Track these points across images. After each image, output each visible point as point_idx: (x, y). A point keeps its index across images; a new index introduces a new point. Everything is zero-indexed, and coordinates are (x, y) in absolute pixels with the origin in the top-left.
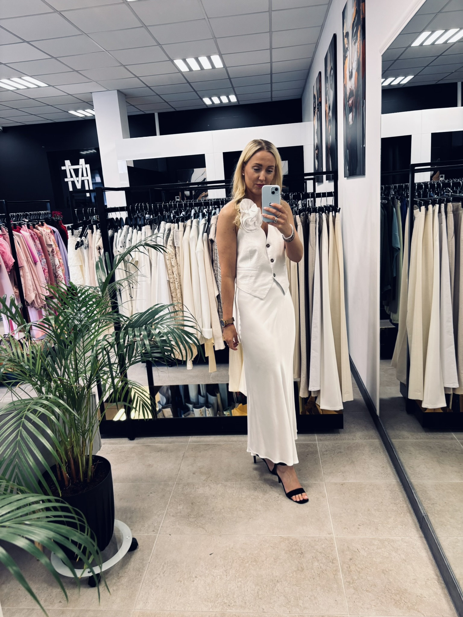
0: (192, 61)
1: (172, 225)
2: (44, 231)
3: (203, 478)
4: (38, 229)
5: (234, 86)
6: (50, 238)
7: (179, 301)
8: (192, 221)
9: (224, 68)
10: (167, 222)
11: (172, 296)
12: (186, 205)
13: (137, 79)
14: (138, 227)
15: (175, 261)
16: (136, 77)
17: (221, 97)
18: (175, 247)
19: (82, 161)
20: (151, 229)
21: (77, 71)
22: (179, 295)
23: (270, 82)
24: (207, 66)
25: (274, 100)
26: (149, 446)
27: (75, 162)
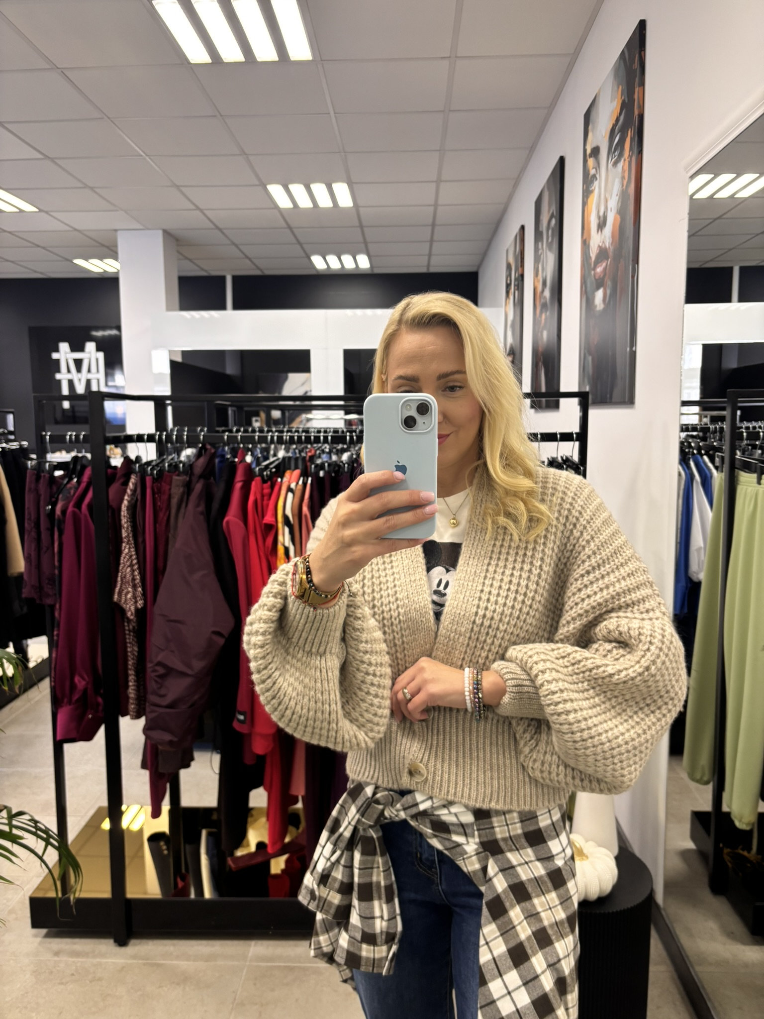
0: (298, 190)
9: (354, 209)
13: (200, 214)
16: (198, 208)
17: (343, 258)
19: (91, 346)
21: (92, 189)
24: (324, 201)
25: (433, 270)
26: (158, 965)
27: (77, 347)
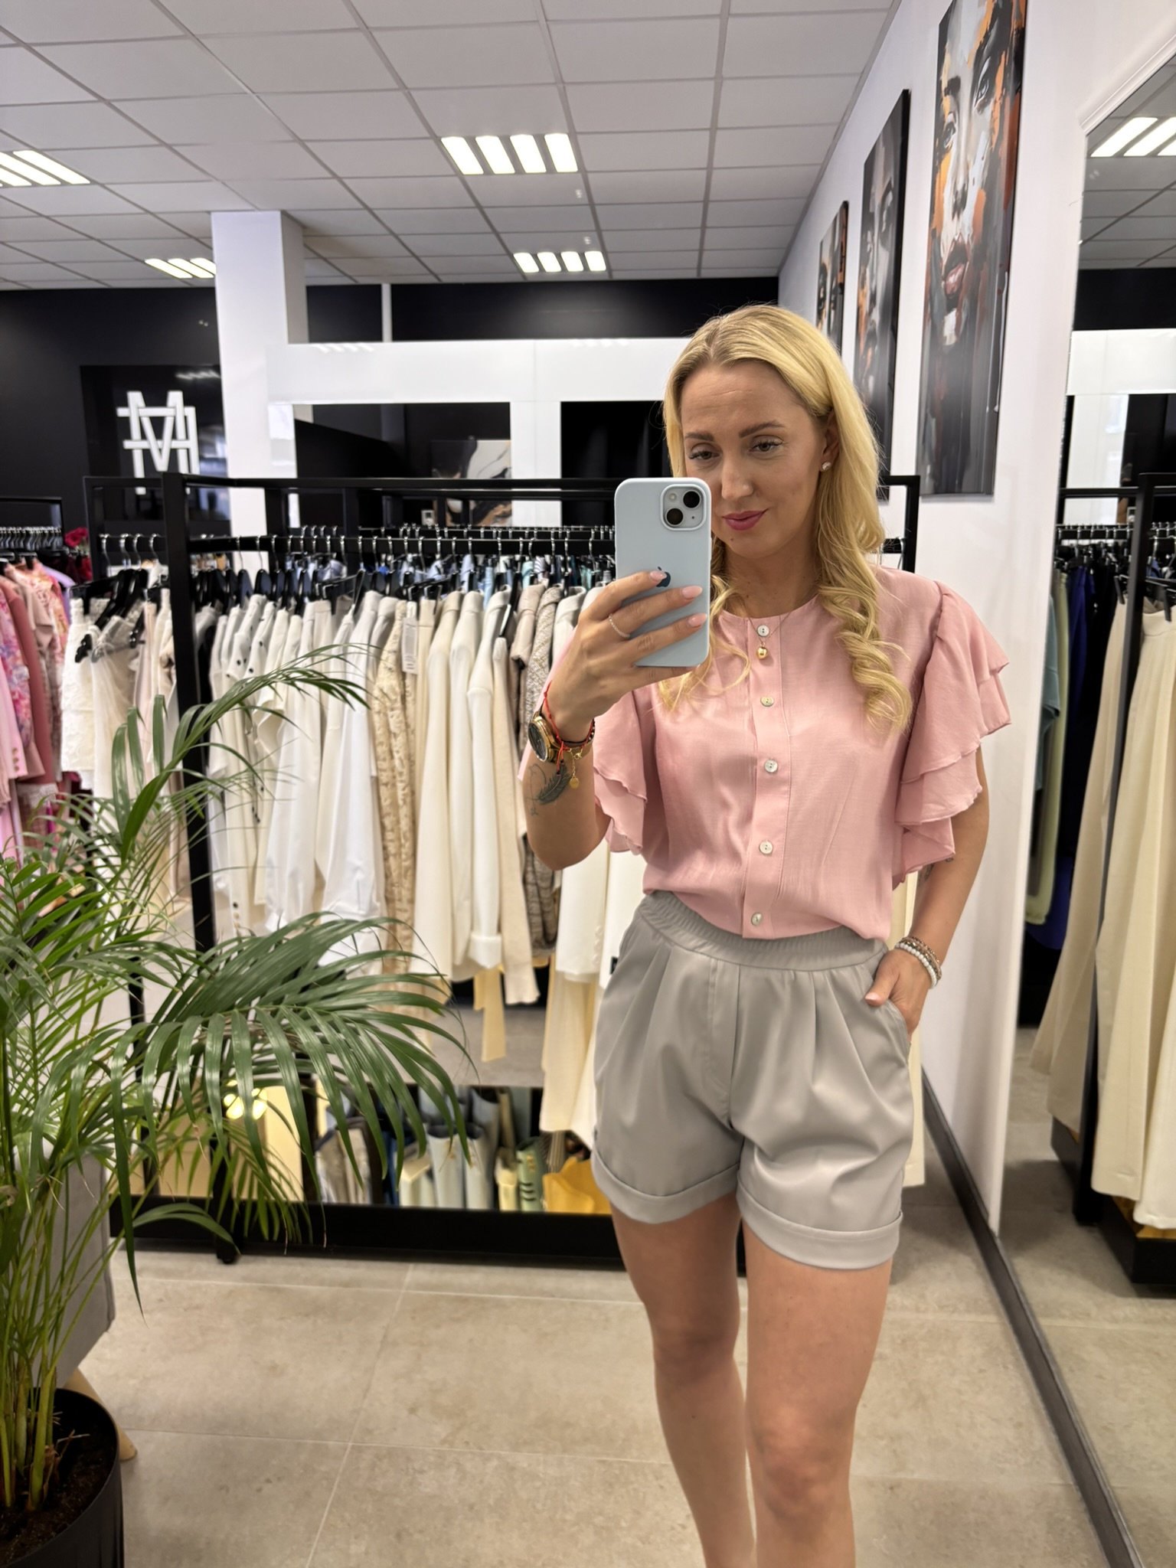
1: (401, 603)
2: (33, 585)
3: (441, 1430)
4: (12, 579)
5: (603, 226)
6: (47, 606)
7: (403, 841)
8: (462, 598)
9: (580, 175)
10: (384, 594)
11: (383, 827)
12: (446, 546)
13: (339, 184)
14: (293, 602)
15: (401, 718)
16: (334, 176)
17: (565, 255)
18: (404, 675)
19: (175, 397)
20: (333, 611)
22: (405, 824)
23: (699, 224)
24: (533, 163)
25: (706, 274)
26: (279, 1291)
27: (155, 398)
